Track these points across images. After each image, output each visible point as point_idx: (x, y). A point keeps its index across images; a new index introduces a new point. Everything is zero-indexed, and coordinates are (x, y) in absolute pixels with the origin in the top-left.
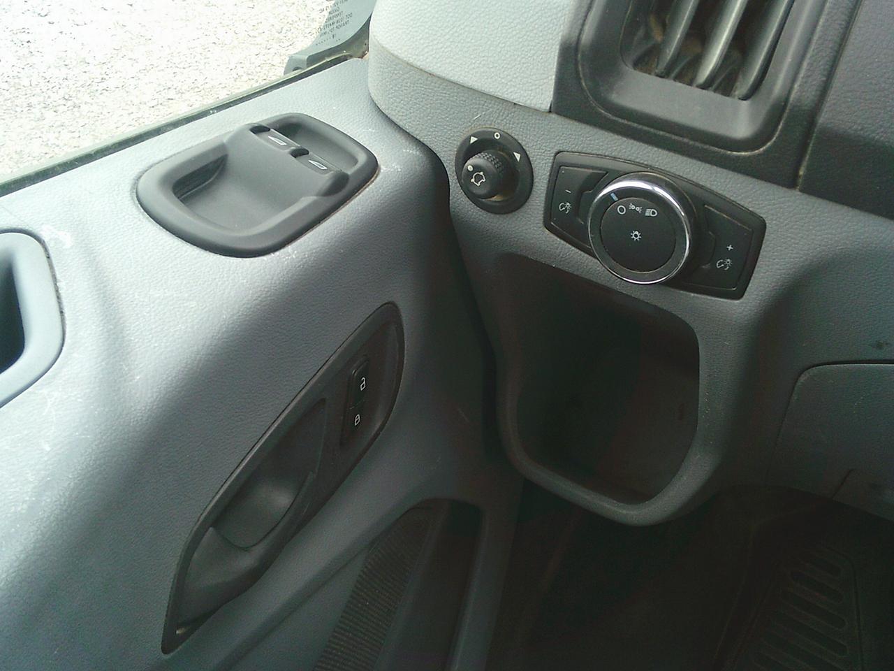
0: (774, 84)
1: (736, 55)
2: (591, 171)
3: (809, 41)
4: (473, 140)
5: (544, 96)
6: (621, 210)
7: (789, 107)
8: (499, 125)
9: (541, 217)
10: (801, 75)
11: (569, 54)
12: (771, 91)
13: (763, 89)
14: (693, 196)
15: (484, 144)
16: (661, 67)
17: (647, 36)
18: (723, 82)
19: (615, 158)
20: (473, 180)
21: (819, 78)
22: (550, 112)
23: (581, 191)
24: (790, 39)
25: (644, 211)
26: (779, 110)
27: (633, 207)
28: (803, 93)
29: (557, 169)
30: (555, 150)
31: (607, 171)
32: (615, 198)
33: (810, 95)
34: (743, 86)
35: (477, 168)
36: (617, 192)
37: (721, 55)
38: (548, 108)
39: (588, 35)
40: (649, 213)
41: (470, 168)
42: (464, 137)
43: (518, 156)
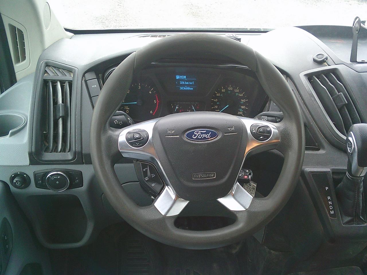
0: (72, 149)
1: (64, 144)
2: (43, 173)
3: (76, 141)
4: (13, 176)
5: (27, 162)
6: (53, 179)
7: (77, 152)
8: (18, 171)
9: (35, 186)
10: (77, 146)
11: (31, 154)
12: (72, 150)
13: (71, 150)
14: (66, 171)
15: (16, 175)
16: (50, 151)
17: (45, 145)
18: (64, 150)
19: (47, 169)
20: (16, 184)
21: (80, 146)
22: (30, 165)
23: (42, 178)
24: (72, 141)
25: (57, 178)
26: (75, 153)
27: (55, 177)
28: (78, 149)
29: (35, 175)
30: (33, 172)
31: (46, 172)
32: (50, 177)
33: (80, 150)
34: (67, 150)
35: (16, 181)
36: (50, 176)
37: (61, 146)
38: (29, 164)
39: (33, 150)
40: (58, 177)
41: (15, 182)
42: (11, 176)
43: (25, 176)
